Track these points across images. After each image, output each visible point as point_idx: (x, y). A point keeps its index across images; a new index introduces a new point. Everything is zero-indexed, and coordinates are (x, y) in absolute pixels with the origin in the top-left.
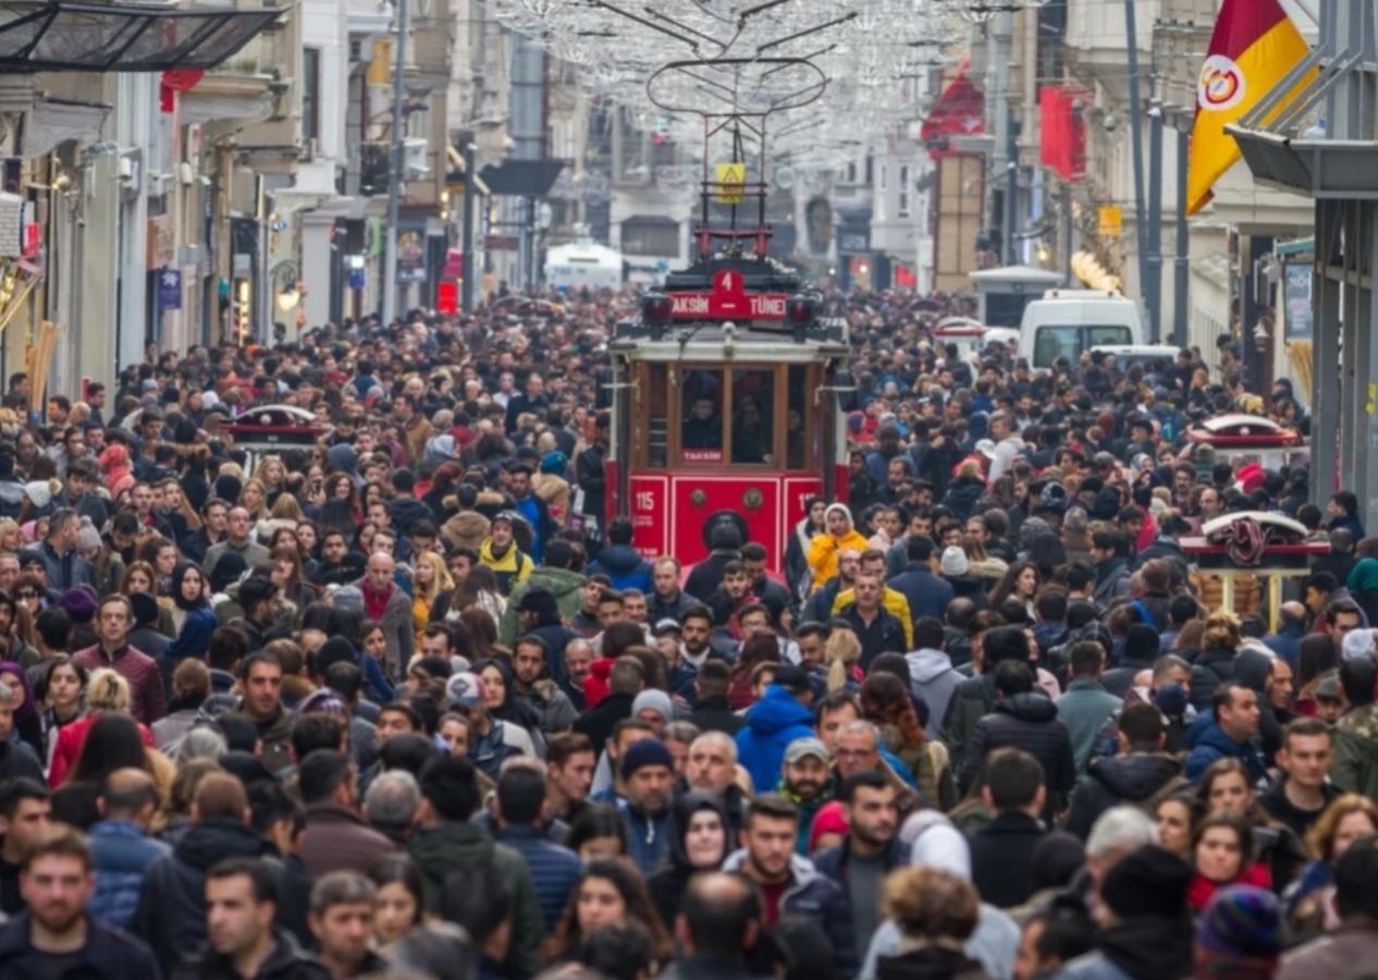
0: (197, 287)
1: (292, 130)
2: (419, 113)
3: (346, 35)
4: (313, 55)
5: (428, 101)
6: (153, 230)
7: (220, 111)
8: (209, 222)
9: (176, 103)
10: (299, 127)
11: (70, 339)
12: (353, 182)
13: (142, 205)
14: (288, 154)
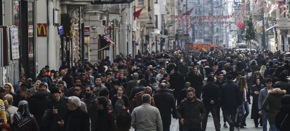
0: (141, 44)
1: (153, 25)
2: (171, 27)
3: (161, 15)
4: (156, 16)
5: (173, 24)
6: (133, 35)
7: (142, 20)
8: (142, 36)
9: (136, 19)
10: (154, 25)
11: (119, 50)
12: (163, 33)
13: (131, 32)
14: (153, 28)
